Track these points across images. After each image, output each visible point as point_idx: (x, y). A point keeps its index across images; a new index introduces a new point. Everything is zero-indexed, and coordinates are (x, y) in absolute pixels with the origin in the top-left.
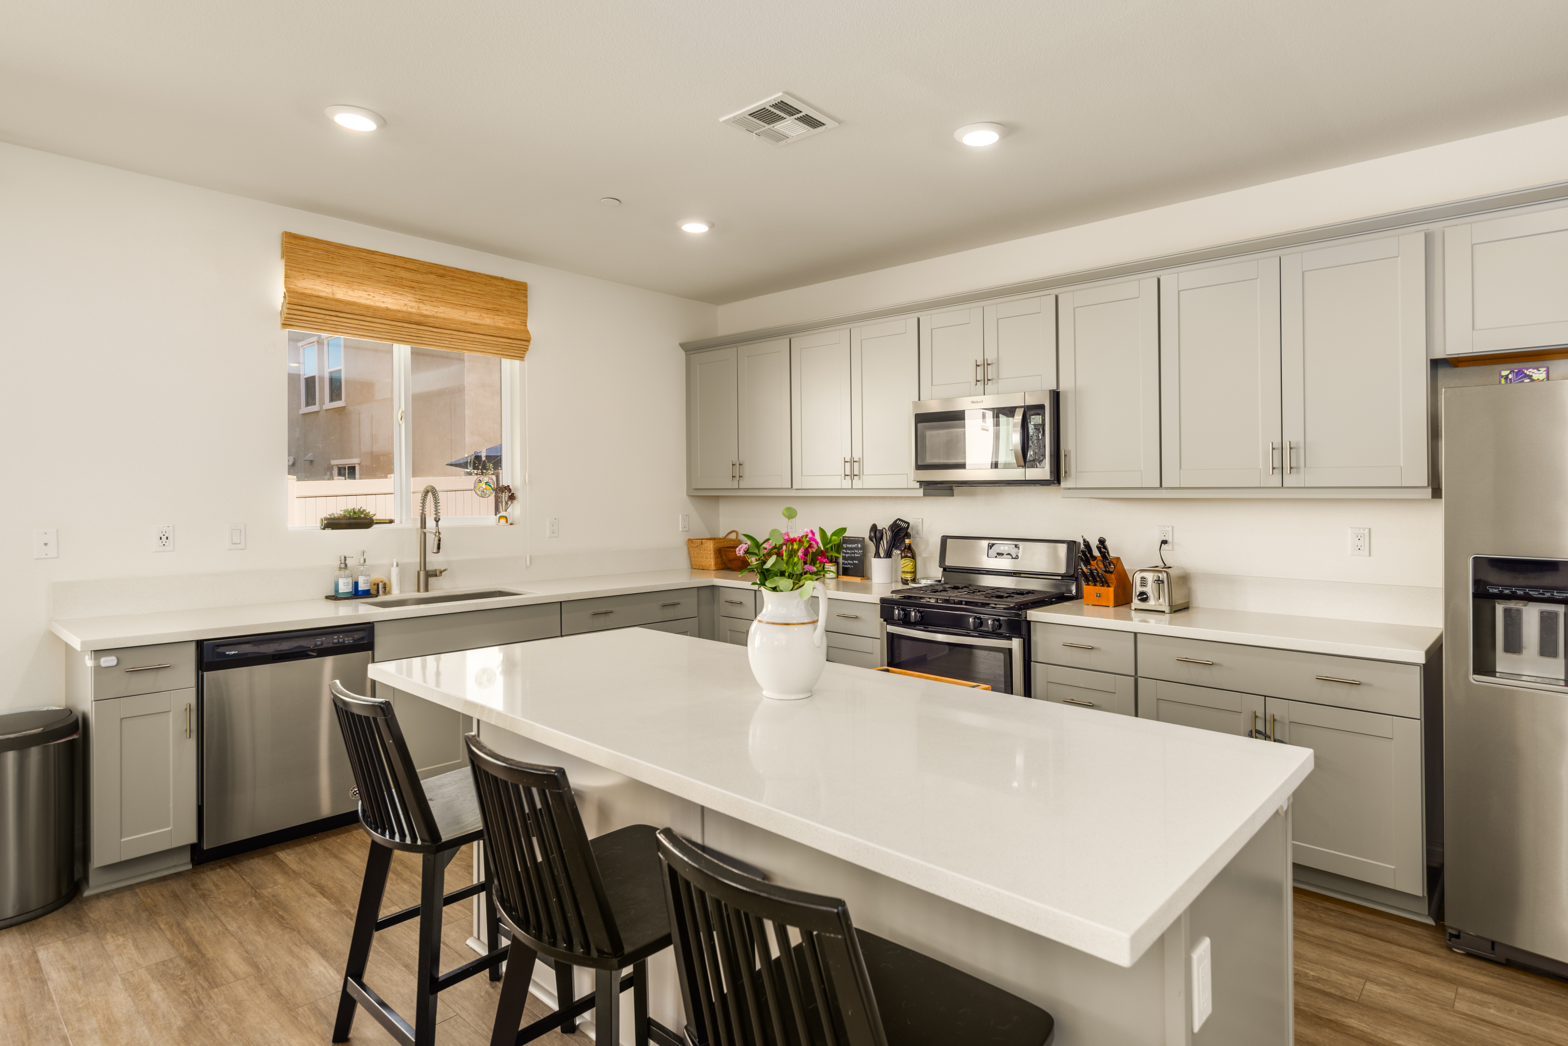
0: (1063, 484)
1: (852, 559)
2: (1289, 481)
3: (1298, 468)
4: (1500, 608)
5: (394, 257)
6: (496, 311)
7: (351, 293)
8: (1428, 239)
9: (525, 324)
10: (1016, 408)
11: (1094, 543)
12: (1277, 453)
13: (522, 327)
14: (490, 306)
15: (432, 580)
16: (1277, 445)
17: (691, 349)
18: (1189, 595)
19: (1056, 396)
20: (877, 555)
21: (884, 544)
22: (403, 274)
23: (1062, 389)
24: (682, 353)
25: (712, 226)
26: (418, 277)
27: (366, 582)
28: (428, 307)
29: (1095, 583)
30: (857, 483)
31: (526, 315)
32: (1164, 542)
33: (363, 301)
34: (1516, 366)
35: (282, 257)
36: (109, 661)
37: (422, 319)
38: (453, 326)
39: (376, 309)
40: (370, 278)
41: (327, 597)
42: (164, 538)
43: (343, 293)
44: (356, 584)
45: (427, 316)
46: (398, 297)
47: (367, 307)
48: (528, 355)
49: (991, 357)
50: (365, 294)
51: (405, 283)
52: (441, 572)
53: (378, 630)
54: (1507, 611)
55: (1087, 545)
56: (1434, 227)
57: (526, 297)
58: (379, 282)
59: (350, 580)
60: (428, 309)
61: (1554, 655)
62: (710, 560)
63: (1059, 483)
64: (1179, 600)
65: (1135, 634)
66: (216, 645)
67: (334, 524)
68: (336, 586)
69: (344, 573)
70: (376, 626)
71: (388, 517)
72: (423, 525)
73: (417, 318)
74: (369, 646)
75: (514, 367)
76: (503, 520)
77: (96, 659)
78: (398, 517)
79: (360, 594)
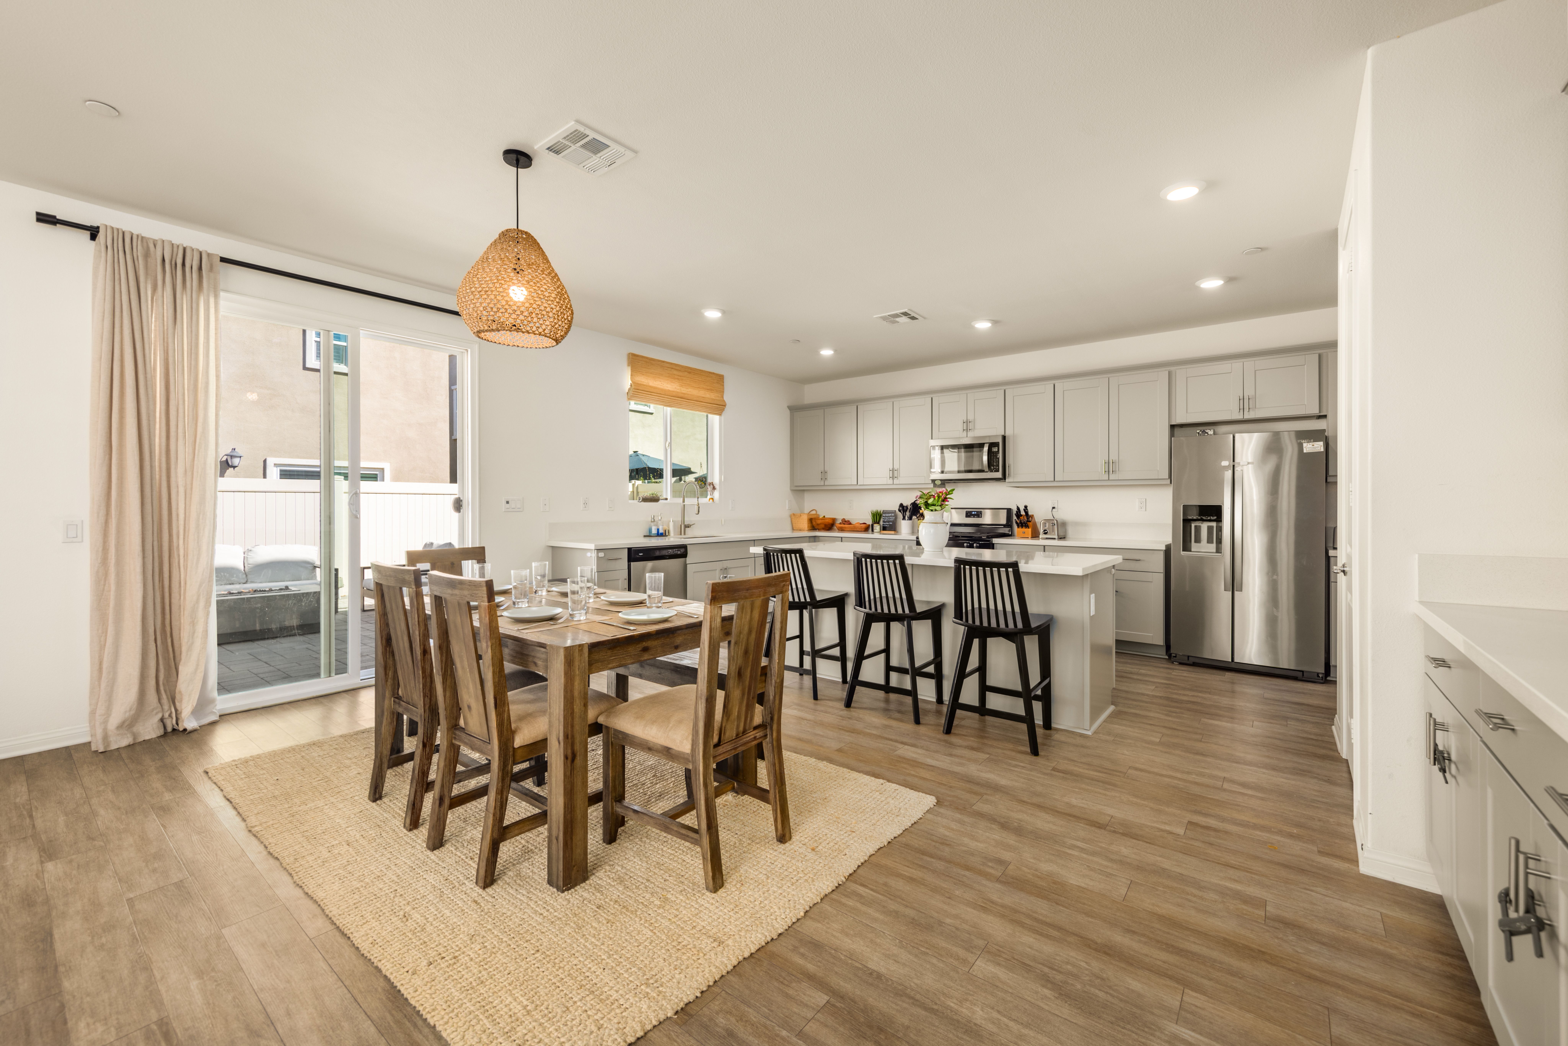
0: (1007, 480)
1: (889, 522)
2: (1112, 477)
3: (1115, 471)
4: (1193, 525)
5: (671, 364)
6: (711, 390)
7: (654, 383)
8: (1170, 373)
9: (722, 397)
10: (984, 444)
11: (1022, 509)
12: (1107, 465)
14: (709, 388)
15: (687, 529)
16: (1107, 461)
17: (795, 410)
18: (1066, 531)
19: (1004, 438)
20: (904, 518)
21: (908, 514)
22: (675, 372)
23: (1007, 434)
24: (788, 411)
25: (835, 351)
26: (680, 374)
27: (662, 528)
28: (684, 389)
29: (1022, 527)
30: (896, 481)
31: (723, 392)
32: (1054, 508)
33: (659, 387)
34: (1202, 428)
35: (628, 365)
36: (601, 554)
38: (695, 399)
39: (664, 391)
40: (662, 375)
41: (644, 536)
42: (585, 504)
43: (651, 383)
44: (658, 530)
45: (684, 393)
46: (672, 384)
47: (662, 390)
48: (724, 413)
49: (970, 418)
50: (659, 383)
51: (675, 376)
52: (691, 526)
53: (689, 548)
54: (1195, 526)
55: (1018, 509)
56: (1172, 369)
57: (723, 382)
58: (665, 376)
59: (656, 527)
61: (1212, 542)
62: (805, 524)
63: (1005, 479)
64: (1061, 534)
65: (1044, 546)
66: (635, 550)
67: (645, 500)
68: (650, 530)
69: (652, 524)
70: (688, 546)
71: (665, 497)
72: (684, 502)
73: (681, 395)
74: (684, 555)
75: (715, 419)
76: (711, 500)
77: (597, 553)
78: (669, 497)
79: (659, 535)
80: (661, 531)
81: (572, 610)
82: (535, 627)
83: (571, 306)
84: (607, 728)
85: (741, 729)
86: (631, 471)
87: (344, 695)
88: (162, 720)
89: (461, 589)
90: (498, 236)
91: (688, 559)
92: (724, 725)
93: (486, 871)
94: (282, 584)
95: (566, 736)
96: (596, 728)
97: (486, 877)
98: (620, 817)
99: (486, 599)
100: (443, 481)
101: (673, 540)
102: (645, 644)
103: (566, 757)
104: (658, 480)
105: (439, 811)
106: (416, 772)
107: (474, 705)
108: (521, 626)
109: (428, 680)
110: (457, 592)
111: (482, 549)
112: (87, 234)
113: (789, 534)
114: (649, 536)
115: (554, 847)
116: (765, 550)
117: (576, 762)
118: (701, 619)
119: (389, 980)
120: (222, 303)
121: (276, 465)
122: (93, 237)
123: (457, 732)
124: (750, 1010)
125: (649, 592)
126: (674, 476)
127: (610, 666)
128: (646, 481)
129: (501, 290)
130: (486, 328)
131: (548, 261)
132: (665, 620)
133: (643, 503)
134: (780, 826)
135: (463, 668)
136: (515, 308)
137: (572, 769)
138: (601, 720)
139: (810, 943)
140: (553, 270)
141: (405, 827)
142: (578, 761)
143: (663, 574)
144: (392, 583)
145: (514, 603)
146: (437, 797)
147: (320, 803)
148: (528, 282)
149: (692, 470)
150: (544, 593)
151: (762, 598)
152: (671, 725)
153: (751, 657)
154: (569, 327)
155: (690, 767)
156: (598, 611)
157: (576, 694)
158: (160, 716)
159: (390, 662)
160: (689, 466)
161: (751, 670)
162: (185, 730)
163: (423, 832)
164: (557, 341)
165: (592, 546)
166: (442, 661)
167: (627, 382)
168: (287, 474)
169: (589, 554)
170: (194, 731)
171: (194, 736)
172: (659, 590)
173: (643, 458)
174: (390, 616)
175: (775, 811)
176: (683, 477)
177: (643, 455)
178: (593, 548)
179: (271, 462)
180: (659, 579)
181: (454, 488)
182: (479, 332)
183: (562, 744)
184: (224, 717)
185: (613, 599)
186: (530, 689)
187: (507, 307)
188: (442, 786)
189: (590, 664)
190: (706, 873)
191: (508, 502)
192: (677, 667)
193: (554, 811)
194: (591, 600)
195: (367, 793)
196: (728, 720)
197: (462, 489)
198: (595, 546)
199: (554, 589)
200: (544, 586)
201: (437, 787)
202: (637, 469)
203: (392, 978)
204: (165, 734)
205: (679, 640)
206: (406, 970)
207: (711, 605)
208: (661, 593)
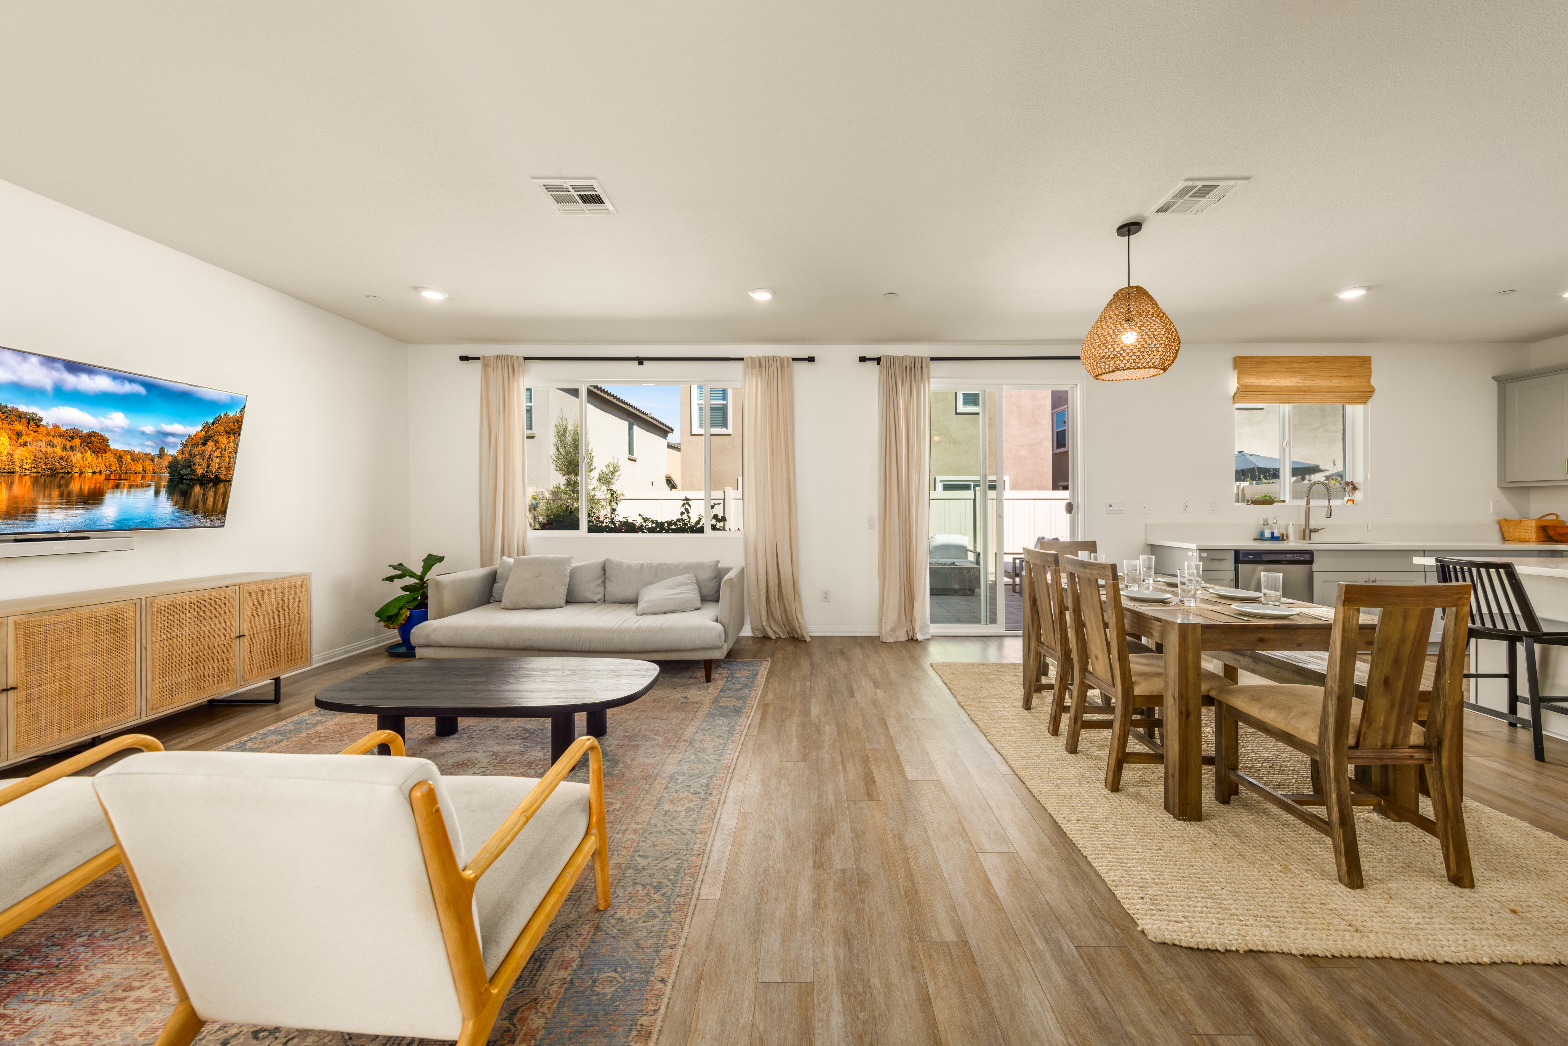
5: (1292, 356)
6: (1350, 377)
7: (1268, 381)
9: (1369, 381)
13: (1368, 384)
14: (1346, 375)
15: (1313, 534)
17: (1503, 381)
22: (1296, 365)
24: (1495, 385)
26: (1304, 366)
27: (1278, 532)
28: (1309, 382)
31: (1370, 376)
33: (1274, 384)
35: (1235, 368)
36: (1204, 554)
37: (1307, 389)
38: (1325, 390)
39: (1282, 387)
40: (1278, 371)
41: (1255, 539)
42: (1185, 507)
43: (1264, 381)
44: (1273, 533)
45: (1309, 387)
46: (1292, 379)
47: (1277, 387)
48: (1371, 401)
50: (1274, 380)
51: (1297, 370)
52: (1318, 530)
53: (1315, 554)
57: (1370, 365)
58: (1283, 372)
59: (1270, 531)
60: (1309, 383)
62: (1530, 533)
66: (1244, 553)
67: (1255, 502)
68: (1262, 533)
69: (1264, 527)
70: (1314, 552)
71: (1282, 499)
72: (1308, 503)
73: (1304, 389)
74: (1310, 562)
75: (1356, 411)
76: (1350, 503)
77: (1200, 553)
78: (1287, 499)
79: (1273, 538)
80: (1276, 535)
81: (1182, 597)
82: (1149, 606)
83: (1178, 337)
84: (1220, 702)
85: (1390, 740)
86: (1237, 472)
87: (996, 638)
88: (907, 631)
89: (1092, 569)
90: (1112, 297)
91: (1314, 566)
92: (1363, 730)
93: (1113, 779)
94: (952, 561)
95: (1181, 696)
96: (1208, 700)
97: (1113, 783)
98: (1234, 785)
99: (1111, 578)
100: (1047, 489)
101: (1293, 543)
102: (1261, 635)
103: (1181, 713)
104: (1271, 481)
105: (1074, 727)
106: (1056, 696)
107: (1100, 655)
108: (1137, 604)
109: (1064, 633)
110: (1088, 571)
111: (1094, 543)
112: (876, 362)
113: (1498, 545)
114: (1261, 538)
115: (1170, 782)
116: (1437, 560)
117: (1190, 719)
118: (1332, 622)
119: (1053, 817)
120: (932, 385)
121: (941, 481)
122: (878, 364)
123: (1087, 674)
124: (1397, 1000)
125: (1264, 590)
126: (1293, 475)
127: (1223, 647)
128: (1254, 482)
129: (1117, 340)
130: (1104, 372)
131: (1157, 305)
132: (1285, 617)
133: (1252, 506)
134: (1453, 866)
135: (1092, 627)
136: (1128, 351)
137: (1187, 725)
138: (1213, 694)
139: (1499, 992)
140: (1161, 311)
141: (1049, 731)
142: (1192, 718)
143: (1281, 574)
144: (1038, 562)
145: (1127, 587)
146: (1073, 716)
147: (995, 701)
148: (1140, 328)
149: (1321, 467)
150: (1151, 582)
151: (1421, 608)
152: (1292, 714)
153: (1404, 669)
154: (1176, 356)
155: (1318, 759)
156: (1206, 601)
157: (1190, 664)
158: (906, 629)
159: (1035, 617)
160: (1317, 463)
161: (1404, 684)
162: (917, 640)
163: (1062, 740)
164: (1164, 369)
165: (1194, 546)
166: (1075, 620)
167: (1232, 384)
168: (948, 487)
169: (1190, 554)
170: (921, 641)
171: (921, 644)
172: (1275, 589)
173: (1250, 458)
174: (1036, 585)
175: (1445, 847)
176: (1307, 477)
177: (1251, 455)
178: (1195, 548)
179: (938, 479)
180: (1277, 579)
181: (1065, 494)
182: (1098, 375)
183: (1177, 701)
184: (935, 637)
185: (1222, 593)
186: (1144, 656)
187: (1122, 352)
188: (1076, 710)
189: (1203, 642)
190: (1338, 865)
191: (1110, 506)
192: (1301, 670)
193: (1170, 753)
194: (1199, 592)
195: (1021, 703)
196: (1369, 726)
197: (1074, 495)
198: (1197, 546)
199: (1160, 579)
200: (1150, 576)
201: (1072, 711)
202: (1243, 471)
203: (1055, 817)
204: (908, 640)
205: (1302, 639)
206: (1063, 816)
207: (1344, 605)
208: (1279, 593)
